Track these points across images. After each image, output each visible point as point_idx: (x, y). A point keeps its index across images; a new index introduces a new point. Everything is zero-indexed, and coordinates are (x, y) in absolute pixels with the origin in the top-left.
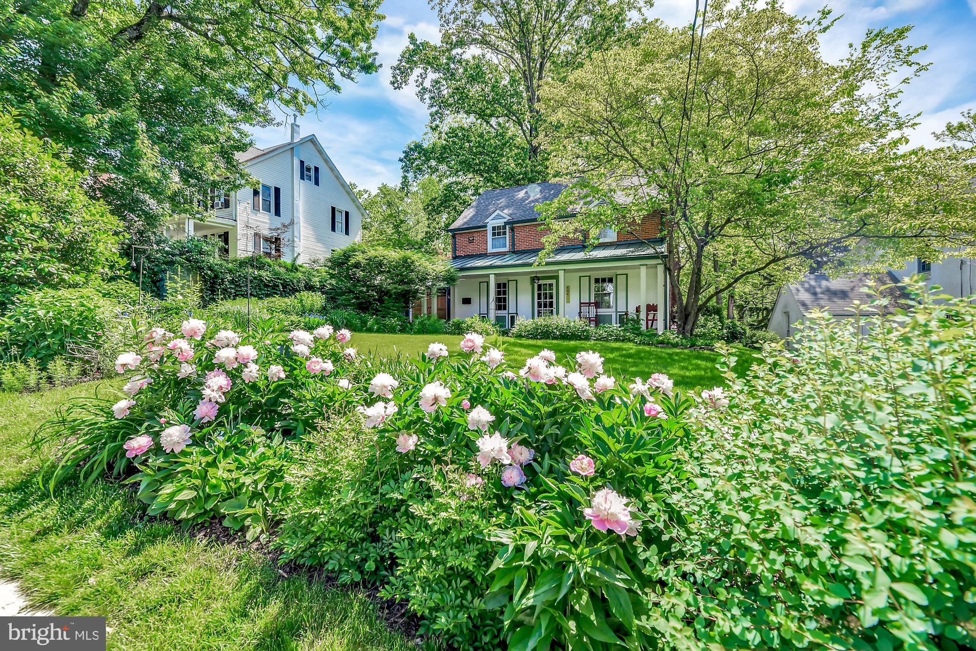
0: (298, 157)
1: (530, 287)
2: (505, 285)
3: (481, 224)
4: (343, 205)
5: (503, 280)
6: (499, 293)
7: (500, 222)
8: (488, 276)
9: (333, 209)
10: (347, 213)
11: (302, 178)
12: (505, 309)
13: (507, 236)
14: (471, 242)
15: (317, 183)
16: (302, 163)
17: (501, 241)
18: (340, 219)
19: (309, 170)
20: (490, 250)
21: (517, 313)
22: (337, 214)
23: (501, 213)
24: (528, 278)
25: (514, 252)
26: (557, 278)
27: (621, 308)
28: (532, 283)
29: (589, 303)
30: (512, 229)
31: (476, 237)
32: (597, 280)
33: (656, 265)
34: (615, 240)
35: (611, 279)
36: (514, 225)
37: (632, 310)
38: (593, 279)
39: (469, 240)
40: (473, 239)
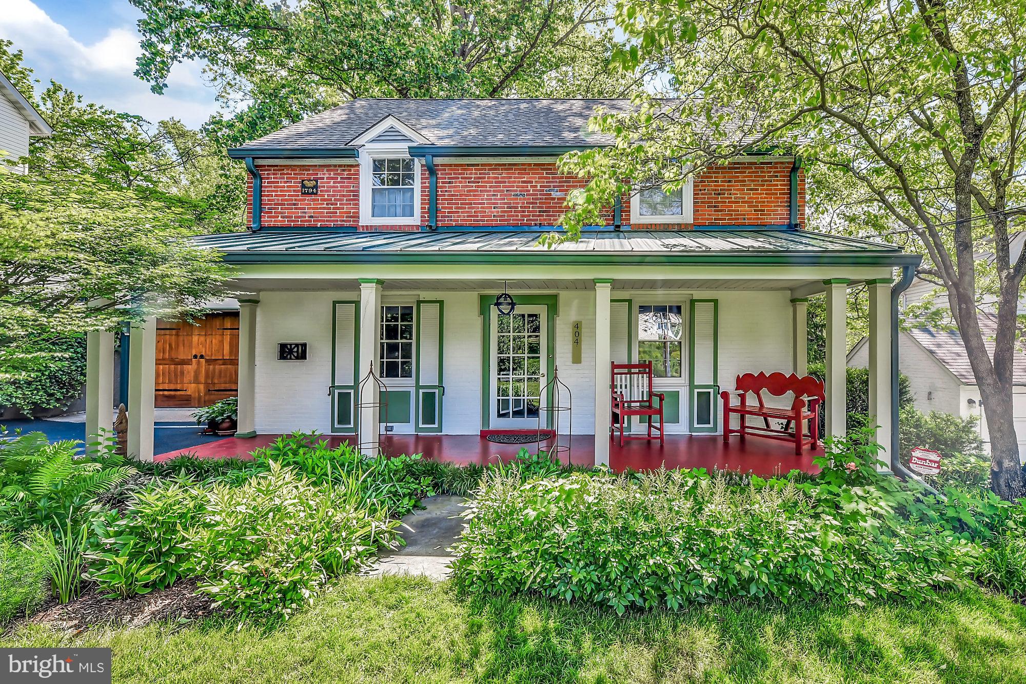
1: (478, 321)
2: (407, 314)
3: (341, 148)
5: (401, 299)
6: (391, 332)
7: (398, 150)
8: (355, 285)
12: (407, 374)
13: (417, 185)
14: (310, 191)
17: (399, 199)
20: (367, 218)
21: (441, 386)
23: (399, 126)
24: (473, 296)
25: (432, 231)
26: (552, 303)
27: (703, 377)
28: (484, 311)
29: (635, 366)
30: (431, 170)
31: (327, 182)
32: (644, 309)
33: (871, 283)
34: (691, 221)
35: (678, 310)
36: (438, 161)
37: (728, 383)
38: (635, 309)
39: (303, 186)
40: (316, 187)
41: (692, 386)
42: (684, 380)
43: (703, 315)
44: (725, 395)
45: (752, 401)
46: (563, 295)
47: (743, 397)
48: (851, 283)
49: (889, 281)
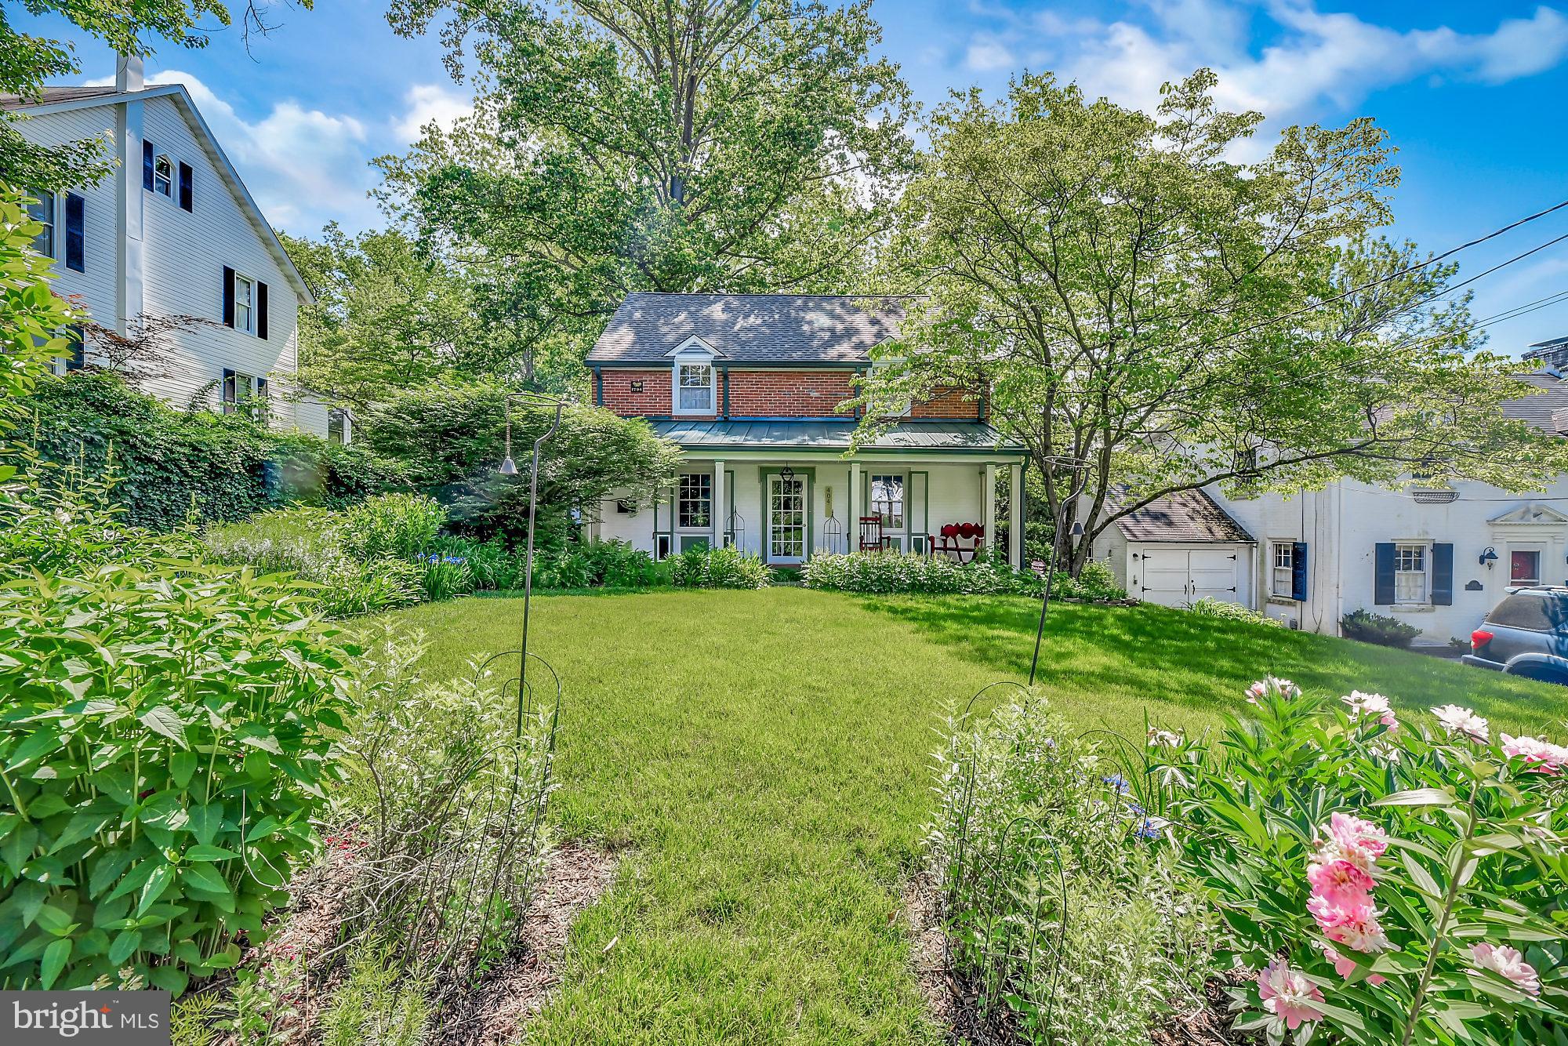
0: (138, 132)
2: (705, 479)
3: (659, 359)
4: (252, 267)
7: (698, 360)
9: (229, 274)
10: (263, 289)
11: (148, 182)
12: (705, 524)
13: (713, 385)
14: (637, 390)
15: (186, 202)
16: (148, 148)
17: (700, 395)
18: (244, 300)
19: (164, 168)
20: (677, 411)
21: (732, 533)
22: (238, 288)
23: (700, 342)
24: (755, 467)
25: (726, 420)
26: (811, 472)
27: (918, 527)
28: (763, 479)
29: (870, 519)
30: (724, 377)
31: (648, 383)
32: (876, 478)
33: (1010, 464)
34: (909, 415)
35: (899, 479)
36: (730, 369)
37: (935, 531)
38: (870, 478)
39: (633, 386)
40: (641, 387)
41: (910, 534)
42: (904, 530)
43: (917, 482)
44: (932, 539)
45: (951, 543)
46: (818, 468)
47: (945, 541)
48: (998, 465)
49: (1020, 463)
